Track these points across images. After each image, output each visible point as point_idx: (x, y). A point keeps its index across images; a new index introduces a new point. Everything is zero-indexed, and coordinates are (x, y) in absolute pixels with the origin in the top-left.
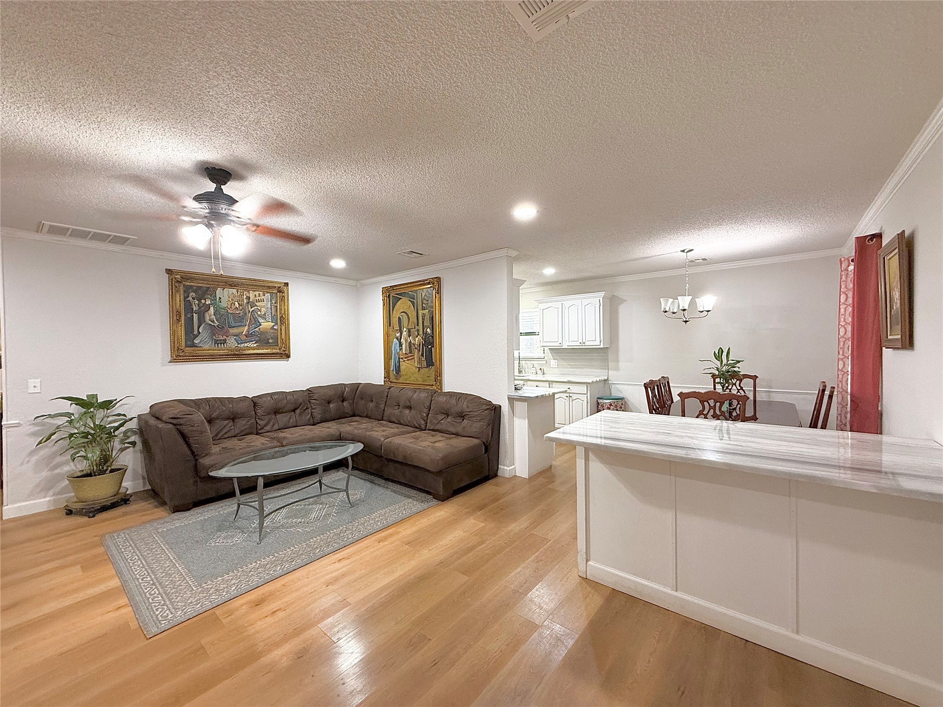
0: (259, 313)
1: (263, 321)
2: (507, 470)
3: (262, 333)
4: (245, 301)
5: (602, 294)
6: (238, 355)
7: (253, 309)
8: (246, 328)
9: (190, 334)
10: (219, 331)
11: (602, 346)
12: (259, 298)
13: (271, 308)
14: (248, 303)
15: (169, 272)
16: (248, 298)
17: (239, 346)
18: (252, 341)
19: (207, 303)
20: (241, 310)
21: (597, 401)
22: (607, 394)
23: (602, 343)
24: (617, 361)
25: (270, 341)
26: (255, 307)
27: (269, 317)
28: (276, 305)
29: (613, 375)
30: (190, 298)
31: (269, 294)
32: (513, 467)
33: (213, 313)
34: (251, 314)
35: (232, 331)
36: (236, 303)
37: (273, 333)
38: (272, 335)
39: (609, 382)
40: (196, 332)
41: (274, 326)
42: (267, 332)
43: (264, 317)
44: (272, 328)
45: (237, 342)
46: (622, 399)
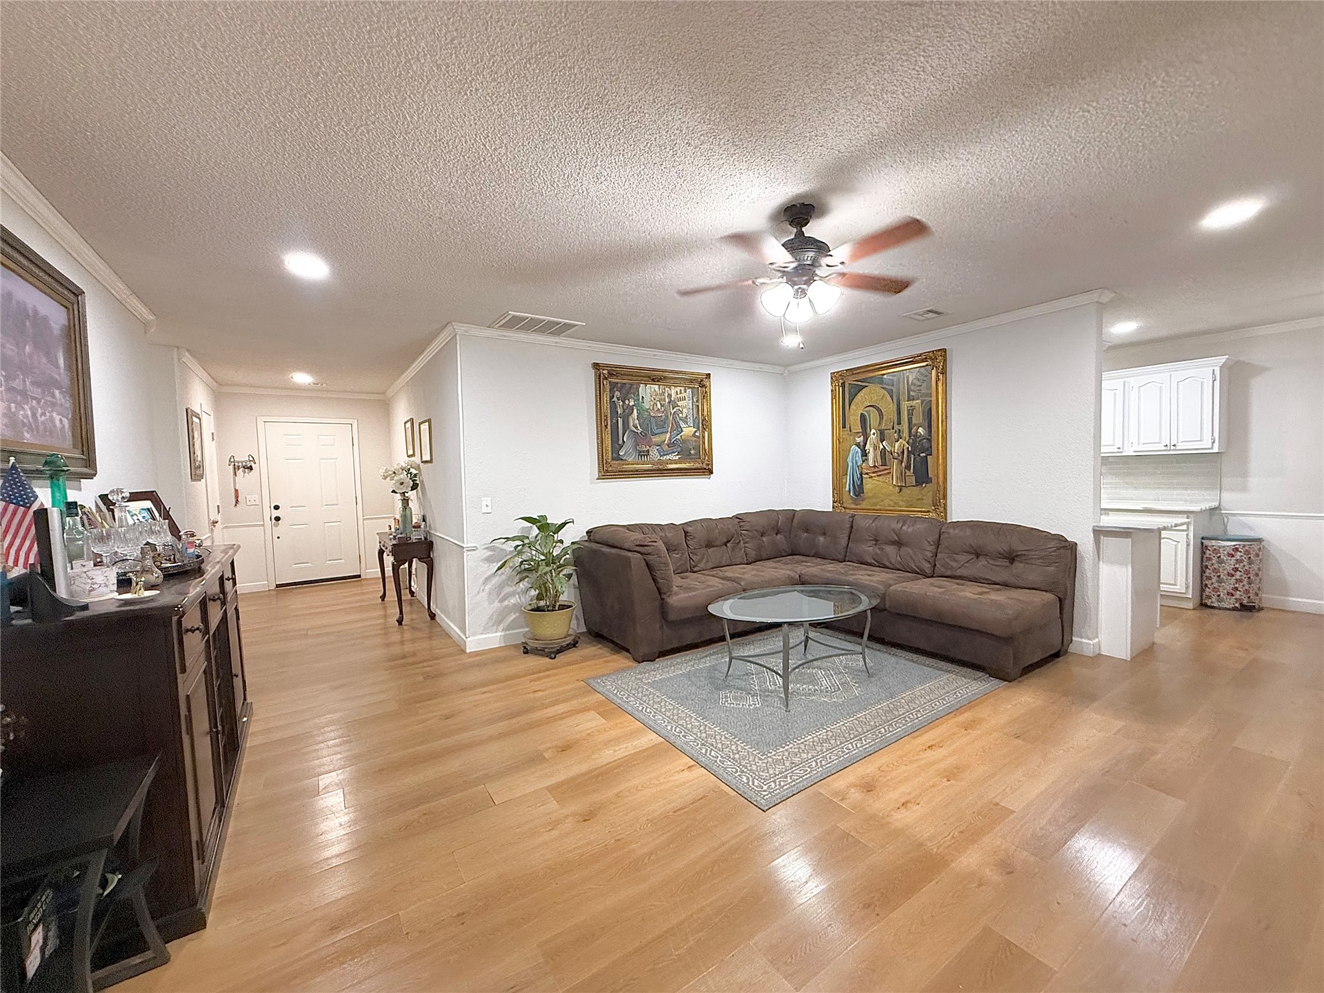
0: (681, 415)
1: (684, 426)
2: (1090, 644)
3: (684, 441)
4: (667, 401)
5: (1222, 359)
6: (661, 471)
7: (675, 410)
8: (668, 435)
9: (617, 445)
10: (642, 439)
11: (1216, 450)
12: (681, 395)
13: (693, 409)
14: (669, 402)
15: (596, 366)
16: (670, 396)
17: (661, 458)
18: (674, 452)
19: (631, 404)
20: (663, 412)
21: (1202, 543)
22: (1218, 532)
23: (1216, 444)
24: (1244, 474)
25: (692, 452)
26: (677, 408)
27: (691, 422)
28: (697, 404)
29: (1231, 500)
30: (615, 399)
31: (690, 390)
32: (1097, 640)
33: (636, 417)
34: (673, 417)
35: (656, 439)
36: (658, 403)
37: (695, 441)
38: (694, 444)
39: (1223, 512)
40: (621, 442)
41: (696, 432)
42: (688, 440)
43: (685, 420)
44: (694, 435)
45: (660, 454)
46: (1260, 540)
